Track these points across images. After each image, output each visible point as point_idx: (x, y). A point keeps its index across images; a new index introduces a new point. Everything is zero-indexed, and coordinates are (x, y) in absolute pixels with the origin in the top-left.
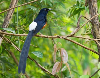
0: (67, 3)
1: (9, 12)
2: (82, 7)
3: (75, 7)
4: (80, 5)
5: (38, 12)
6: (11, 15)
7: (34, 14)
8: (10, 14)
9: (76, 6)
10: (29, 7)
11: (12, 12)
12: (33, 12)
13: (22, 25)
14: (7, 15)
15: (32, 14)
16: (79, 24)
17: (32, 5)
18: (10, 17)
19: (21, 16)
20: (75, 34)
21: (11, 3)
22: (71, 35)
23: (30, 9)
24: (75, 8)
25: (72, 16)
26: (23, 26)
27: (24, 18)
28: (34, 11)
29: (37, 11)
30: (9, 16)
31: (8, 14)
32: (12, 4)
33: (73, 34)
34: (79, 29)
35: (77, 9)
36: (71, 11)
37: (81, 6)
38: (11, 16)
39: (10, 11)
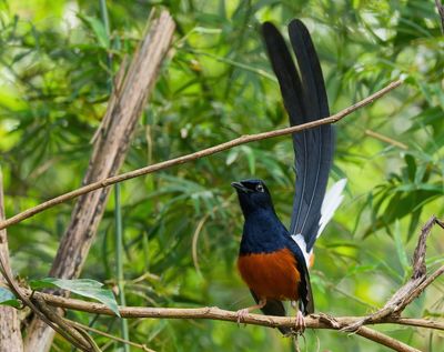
0: (358, 163)
1: (80, 209)
2: (429, 186)
3: (397, 183)
4: (421, 177)
5: (216, 208)
6: (92, 222)
7: (199, 219)
8: (84, 218)
9: (399, 180)
10: (174, 187)
11: (97, 210)
12: (191, 207)
13: (142, 274)
14: (71, 223)
15: (189, 220)
16: (421, 259)
17: (187, 178)
18: (87, 236)
19: (139, 225)
20: (402, 308)
21: (90, 167)
22: (383, 311)
23: (177, 193)
24: (396, 190)
25: (379, 227)
26: (148, 275)
27: (150, 238)
28: (197, 206)
29: (214, 205)
30: (81, 228)
31: (76, 222)
32: (96, 172)
33: (396, 308)
34: (425, 283)
35: (405, 195)
36: (375, 201)
37: (425, 179)
38: (88, 231)
39: (85, 207)
